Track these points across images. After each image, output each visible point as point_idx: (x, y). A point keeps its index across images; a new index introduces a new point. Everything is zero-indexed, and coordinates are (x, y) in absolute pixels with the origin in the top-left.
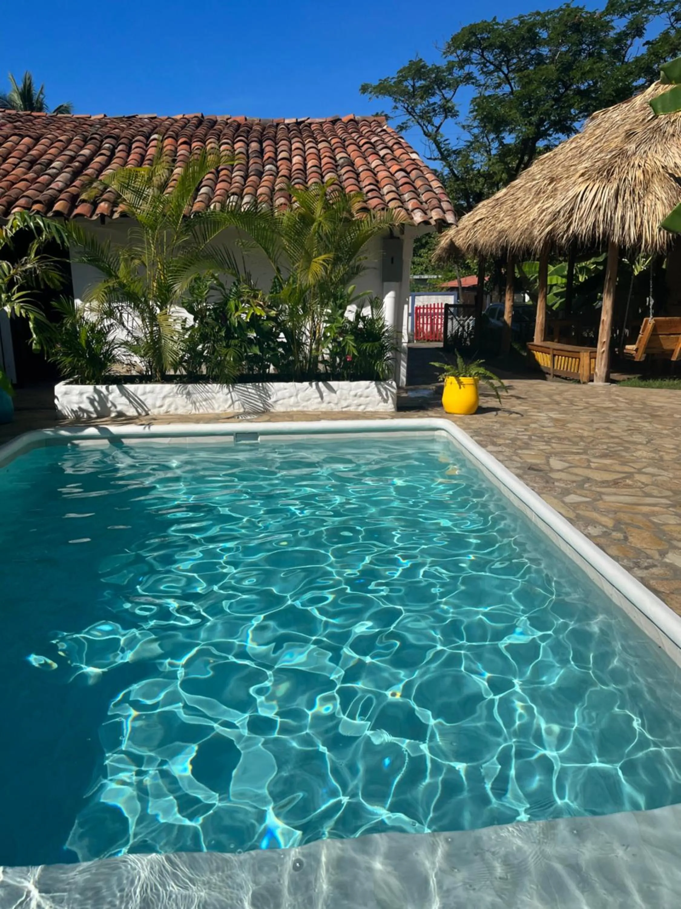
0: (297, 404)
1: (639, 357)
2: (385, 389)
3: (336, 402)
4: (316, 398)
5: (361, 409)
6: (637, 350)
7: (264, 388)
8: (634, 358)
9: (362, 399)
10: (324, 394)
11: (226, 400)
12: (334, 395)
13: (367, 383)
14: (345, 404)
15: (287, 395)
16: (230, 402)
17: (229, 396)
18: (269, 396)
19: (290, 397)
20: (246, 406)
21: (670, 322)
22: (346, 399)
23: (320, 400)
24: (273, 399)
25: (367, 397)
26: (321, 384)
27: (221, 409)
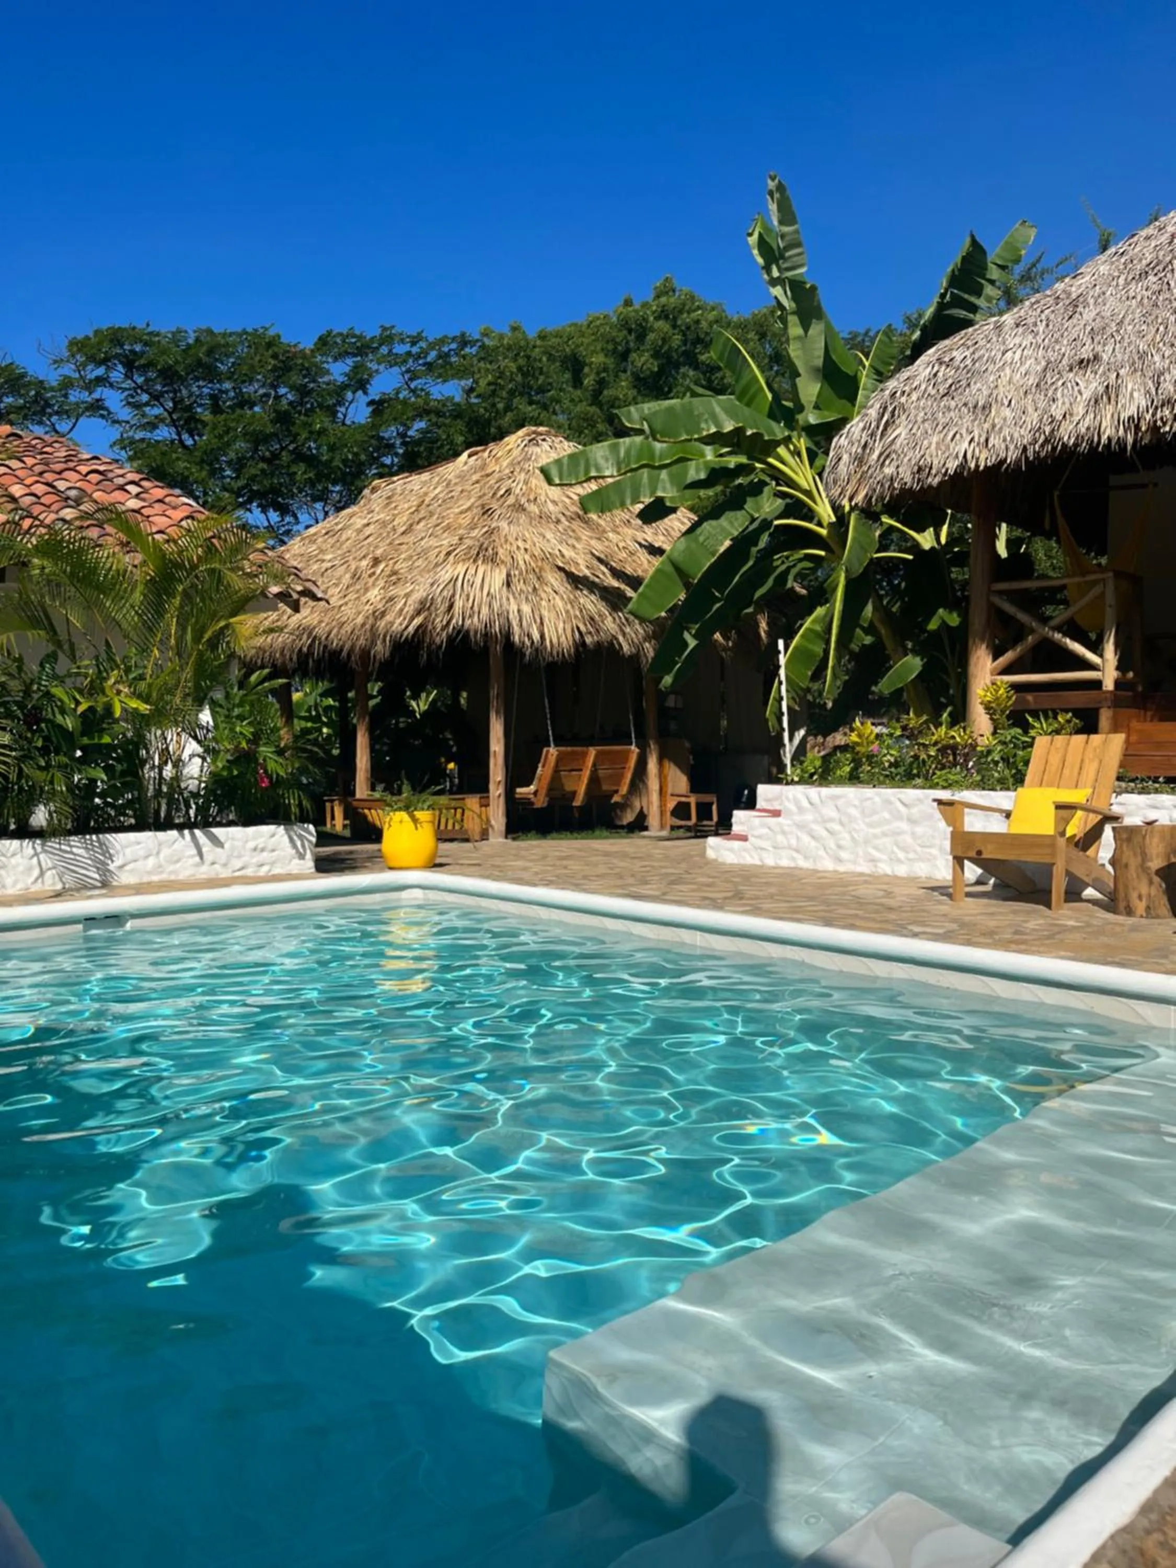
0: (159, 868)
1: (540, 802)
2: (301, 837)
3: (223, 861)
4: (192, 856)
5: (265, 869)
6: (535, 793)
7: (101, 844)
8: (532, 804)
9: (265, 854)
10: (204, 850)
11: (30, 869)
12: (219, 850)
13: (271, 828)
14: (238, 864)
15: (142, 853)
16: (36, 872)
17: (35, 860)
18: (111, 857)
19: (147, 857)
20: (67, 878)
21: (573, 753)
22: (239, 856)
23: (197, 859)
24: (118, 862)
25: (273, 851)
26: (197, 832)
27: (20, 886)
